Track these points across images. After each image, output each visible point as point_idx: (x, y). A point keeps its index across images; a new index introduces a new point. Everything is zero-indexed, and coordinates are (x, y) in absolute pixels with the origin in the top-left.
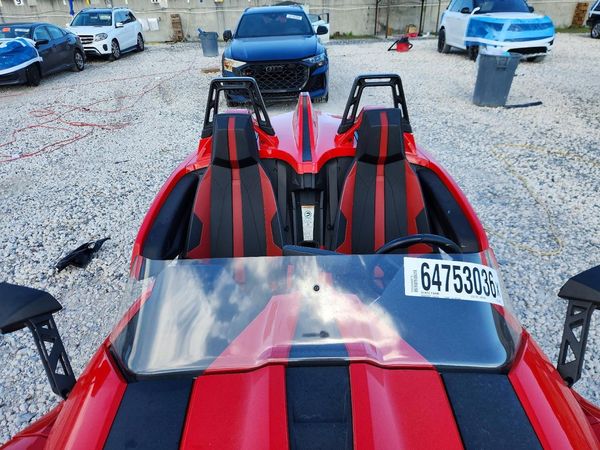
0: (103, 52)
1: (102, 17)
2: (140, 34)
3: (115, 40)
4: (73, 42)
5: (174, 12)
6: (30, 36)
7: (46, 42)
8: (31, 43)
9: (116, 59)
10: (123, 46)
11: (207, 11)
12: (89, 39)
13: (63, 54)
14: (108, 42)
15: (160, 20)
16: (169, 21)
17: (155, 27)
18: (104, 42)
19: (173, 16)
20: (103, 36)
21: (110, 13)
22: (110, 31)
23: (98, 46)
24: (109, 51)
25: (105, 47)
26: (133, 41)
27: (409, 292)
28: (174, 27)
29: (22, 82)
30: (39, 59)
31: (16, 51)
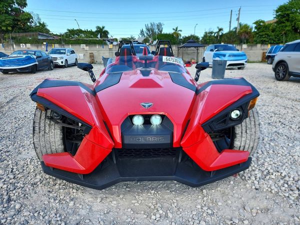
0: (61, 64)
1: (62, 51)
2: (76, 59)
3: (66, 60)
4: (50, 59)
5: (90, 52)
6: (35, 55)
7: (40, 57)
8: (35, 57)
9: (66, 67)
10: (69, 63)
11: (105, 52)
12: (56, 59)
13: (46, 63)
14: (64, 60)
15: (84, 55)
16: (88, 55)
17: (82, 58)
18: (62, 60)
19: (90, 54)
20: (62, 58)
21: (65, 50)
22: (65, 57)
23: (59, 62)
24: (64, 64)
25: (62, 62)
26: (73, 61)
27: (163, 61)
28: (90, 58)
29: (30, 71)
30: (37, 63)
31: (29, 59)
